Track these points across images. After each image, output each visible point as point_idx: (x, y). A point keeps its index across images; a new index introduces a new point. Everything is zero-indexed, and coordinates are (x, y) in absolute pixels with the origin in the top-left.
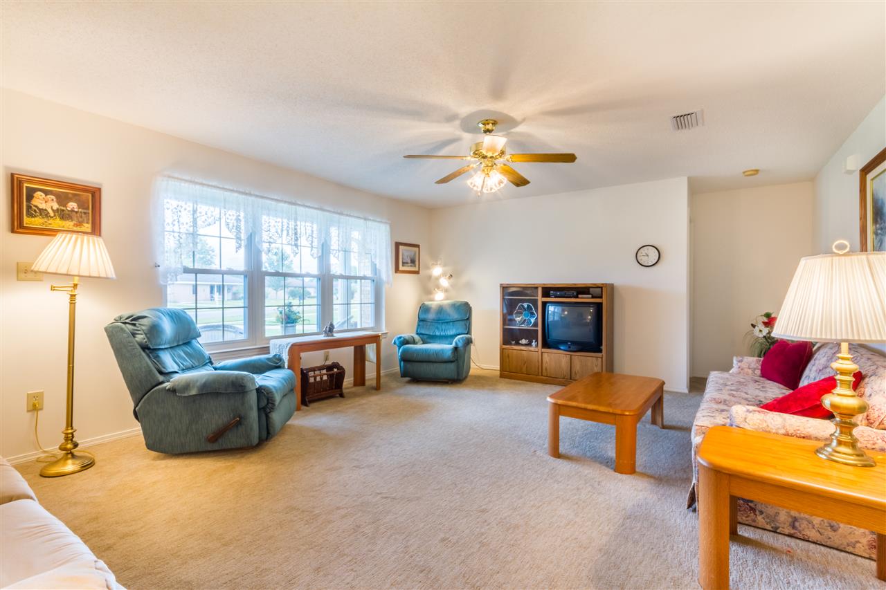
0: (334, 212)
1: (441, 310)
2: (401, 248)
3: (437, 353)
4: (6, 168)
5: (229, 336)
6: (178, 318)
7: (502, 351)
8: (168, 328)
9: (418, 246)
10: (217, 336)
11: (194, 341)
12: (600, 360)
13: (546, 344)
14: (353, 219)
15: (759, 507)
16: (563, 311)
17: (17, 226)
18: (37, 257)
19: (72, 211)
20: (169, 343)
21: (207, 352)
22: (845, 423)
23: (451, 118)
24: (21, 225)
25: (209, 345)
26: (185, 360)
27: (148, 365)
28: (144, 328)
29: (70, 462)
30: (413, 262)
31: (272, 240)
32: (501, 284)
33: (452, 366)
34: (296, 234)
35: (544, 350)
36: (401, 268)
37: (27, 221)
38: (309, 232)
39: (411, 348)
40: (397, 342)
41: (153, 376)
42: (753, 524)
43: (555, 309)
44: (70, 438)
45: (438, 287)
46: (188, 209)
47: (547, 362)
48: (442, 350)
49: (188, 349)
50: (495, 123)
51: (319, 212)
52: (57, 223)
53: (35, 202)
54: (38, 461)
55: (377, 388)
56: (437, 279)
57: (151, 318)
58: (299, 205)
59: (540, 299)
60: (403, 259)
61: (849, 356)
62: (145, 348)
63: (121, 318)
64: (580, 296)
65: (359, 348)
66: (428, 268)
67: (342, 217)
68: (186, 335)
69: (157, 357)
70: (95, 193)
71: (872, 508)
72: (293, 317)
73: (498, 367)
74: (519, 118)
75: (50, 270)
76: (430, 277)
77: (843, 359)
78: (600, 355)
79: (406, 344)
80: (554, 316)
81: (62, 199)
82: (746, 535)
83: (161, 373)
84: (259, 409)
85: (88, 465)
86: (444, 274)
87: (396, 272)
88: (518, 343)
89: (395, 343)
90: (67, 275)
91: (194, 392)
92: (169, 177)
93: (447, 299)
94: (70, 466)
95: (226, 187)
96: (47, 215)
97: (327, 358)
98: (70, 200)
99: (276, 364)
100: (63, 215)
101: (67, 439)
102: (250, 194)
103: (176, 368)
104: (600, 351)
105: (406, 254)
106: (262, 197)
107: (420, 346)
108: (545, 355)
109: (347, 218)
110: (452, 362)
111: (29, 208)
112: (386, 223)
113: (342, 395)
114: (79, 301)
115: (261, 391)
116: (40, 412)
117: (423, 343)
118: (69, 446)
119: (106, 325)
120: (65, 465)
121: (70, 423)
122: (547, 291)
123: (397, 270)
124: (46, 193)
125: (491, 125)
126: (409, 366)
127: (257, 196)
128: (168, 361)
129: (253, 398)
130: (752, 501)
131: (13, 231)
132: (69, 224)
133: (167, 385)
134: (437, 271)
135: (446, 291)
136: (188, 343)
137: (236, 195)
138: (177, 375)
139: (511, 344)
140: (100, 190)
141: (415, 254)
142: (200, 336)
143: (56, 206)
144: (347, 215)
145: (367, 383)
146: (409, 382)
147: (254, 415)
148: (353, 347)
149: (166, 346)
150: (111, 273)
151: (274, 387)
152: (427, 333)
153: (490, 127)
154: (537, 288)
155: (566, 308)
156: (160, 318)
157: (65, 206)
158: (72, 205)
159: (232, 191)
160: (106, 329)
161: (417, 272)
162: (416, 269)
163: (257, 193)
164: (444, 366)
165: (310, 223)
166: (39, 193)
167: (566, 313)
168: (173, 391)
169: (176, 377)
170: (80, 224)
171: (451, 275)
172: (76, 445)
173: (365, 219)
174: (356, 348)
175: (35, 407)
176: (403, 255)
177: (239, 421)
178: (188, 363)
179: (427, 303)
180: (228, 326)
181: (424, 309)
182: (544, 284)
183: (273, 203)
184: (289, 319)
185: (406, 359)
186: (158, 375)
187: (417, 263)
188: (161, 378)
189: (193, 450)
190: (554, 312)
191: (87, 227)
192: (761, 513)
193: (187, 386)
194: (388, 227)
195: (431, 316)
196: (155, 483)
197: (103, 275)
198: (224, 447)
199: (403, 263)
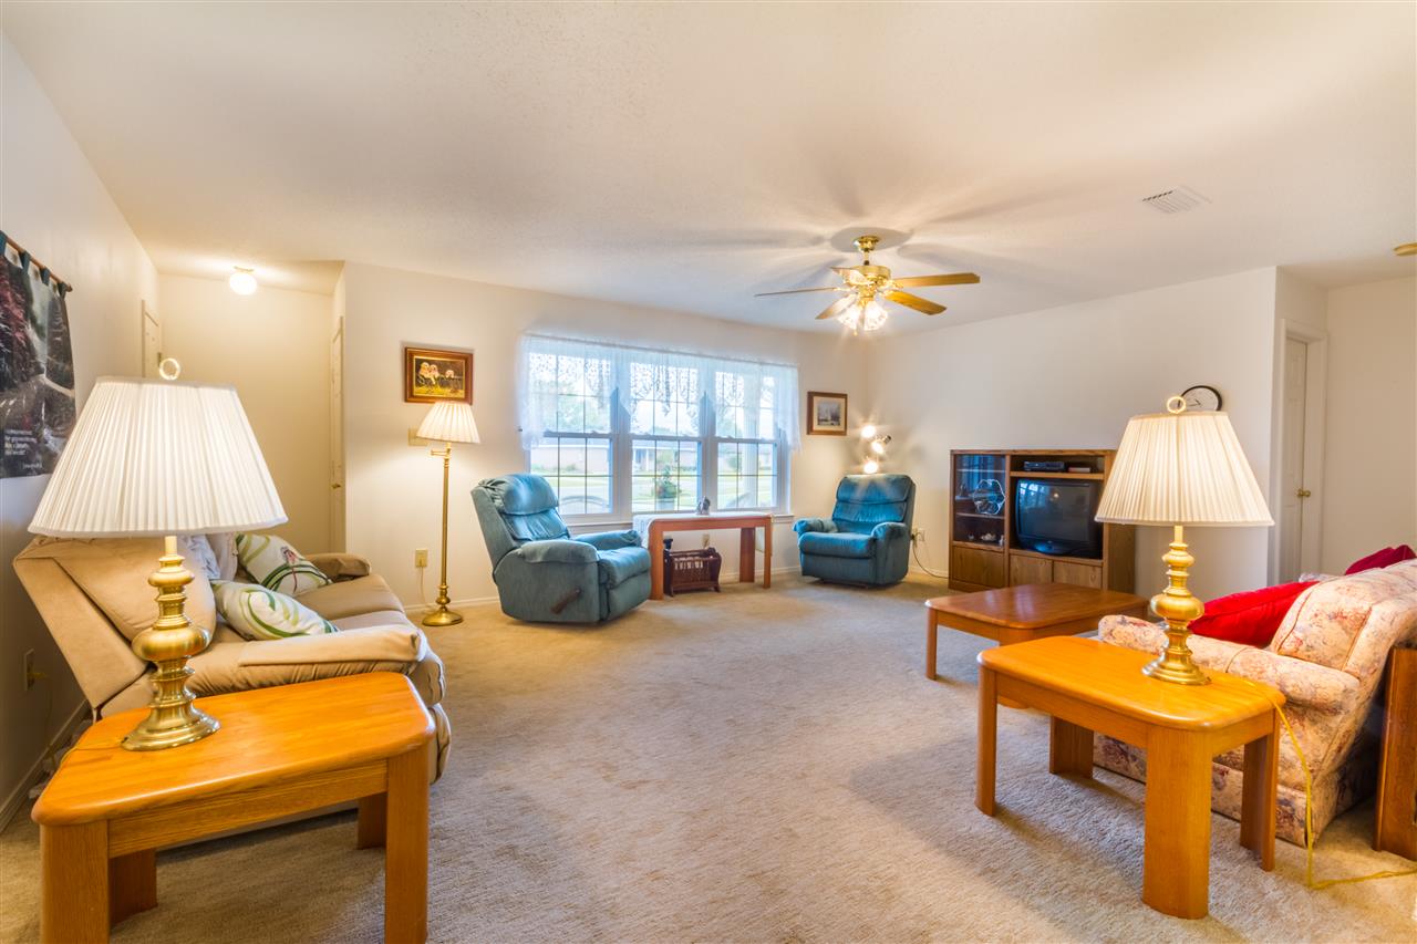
0: (717, 358)
1: (873, 485)
2: (816, 400)
3: (847, 543)
4: (403, 343)
5: (594, 509)
6: (537, 486)
7: (952, 549)
8: (524, 494)
9: (844, 396)
10: (579, 508)
11: (552, 511)
12: (1098, 570)
13: (1016, 542)
14: (744, 364)
15: (1131, 751)
16: (1052, 492)
17: (409, 396)
18: (420, 424)
19: (450, 378)
20: (525, 510)
21: (565, 524)
22: (1176, 631)
23: (817, 241)
24: (412, 396)
25: (568, 517)
26: (539, 528)
27: (503, 530)
28: (502, 493)
29: (444, 615)
30: (835, 418)
31: (638, 397)
32: (952, 451)
33: (866, 564)
34: (667, 388)
35: (1012, 551)
36: (816, 427)
37: (418, 391)
38: (684, 382)
39: (814, 537)
40: (798, 528)
41: (507, 541)
42: (1127, 774)
43: (1039, 488)
44: (444, 593)
45: (868, 453)
46: (550, 368)
47: (1017, 570)
48: (854, 541)
49: (545, 519)
50: (875, 241)
51: (698, 359)
52: (438, 391)
53: (422, 372)
54: (423, 613)
55: (767, 585)
56: (868, 443)
57: (509, 483)
58: (672, 352)
59: (1007, 473)
60: (819, 414)
61: (1185, 545)
62: (502, 513)
63: (483, 482)
64: (1072, 469)
65: (747, 529)
66: (856, 426)
67: (728, 363)
68: (544, 504)
69: (512, 523)
70: (467, 359)
71: (1111, 711)
72: (671, 490)
73: (946, 573)
74: (905, 230)
75: (430, 437)
76: (857, 440)
77: (1175, 549)
78: (1098, 562)
79: (810, 531)
80: (1038, 499)
81: (442, 368)
82: (1104, 781)
83: (515, 539)
84: (600, 584)
85: (458, 621)
86: (880, 436)
87: (808, 433)
88: (977, 540)
89: (795, 529)
90: (441, 441)
91: (539, 559)
92: (533, 335)
93: (882, 471)
94: (444, 619)
95: (589, 339)
96: (431, 384)
97: (706, 542)
98: (448, 368)
99: (631, 541)
100: (443, 382)
101: (442, 594)
102: (614, 346)
103: (530, 536)
104: (1099, 556)
105: (824, 408)
106: (627, 347)
107: (833, 535)
108: (1015, 559)
109: (736, 363)
110: (867, 558)
111: (417, 377)
112: (791, 366)
113: (717, 589)
114: (451, 464)
115: (601, 564)
116: (424, 570)
117: (839, 532)
118: (444, 600)
119: (472, 488)
120: (440, 616)
121: (444, 581)
122: (1020, 461)
123: (810, 430)
124: (430, 362)
125: (870, 243)
126: (811, 560)
127: (621, 347)
128: (523, 529)
129: (593, 572)
130: (1123, 743)
131: (406, 401)
132: (447, 392)
133: (519, 551)
134: (868, 431)
135: (881, 459)
136: (545, 512)
137: (598, 347)
138: (529, 543)
139: (967, 540)
140: (471, 355)
141: (839, 408)
142: (558, 505)
143: (437, 375)
144: (735, 360)
145: (756, 580)
146: (814, 584)
147: (594, 589)
148: (739, 530)
149: (523, 513)
150: (476, 439)
151: (617, 563)
152: (847, 518)
153: (869, 245)
154: (1004, 456)
155: (1056, 488)
156: (517, 484)
157: (444, 374)
158: (450, 373)
159: (595, 343)
160: (472, 493)
161: (843, 433)
162: (841, 428)
163: (622, 343)
164: (855, 563)
165: (686, 375)
166: (425, 364)
167: (1056, 495)
168: (523, 556)
169: (527, 544)
170: (455, 391)
171: (890, 438)
172: (448, 601)
173: (762, 363)
174: (743, 531)
175: (421, 565)
176: (819, 409)
177: (579, 595)
178: (544, 532)
179: (849, 476)
180: (591, 498)
181: (847, 485)
182: (1014, 451)
183: (641, 353)
184: (665, 493)
185: (809, 551)
186: (512, 541)
187: (842, 420)
188: (514, 543)
189: (540, 619)
190: (1038, 493)
191: (461, 394)
192: (1135, 759)
193: (534, 553)
194: (796, 371)
195: (858, 495)
196: (503, 641)
197: (469, 441)
198: (567, 620)
199: (819, 421)
